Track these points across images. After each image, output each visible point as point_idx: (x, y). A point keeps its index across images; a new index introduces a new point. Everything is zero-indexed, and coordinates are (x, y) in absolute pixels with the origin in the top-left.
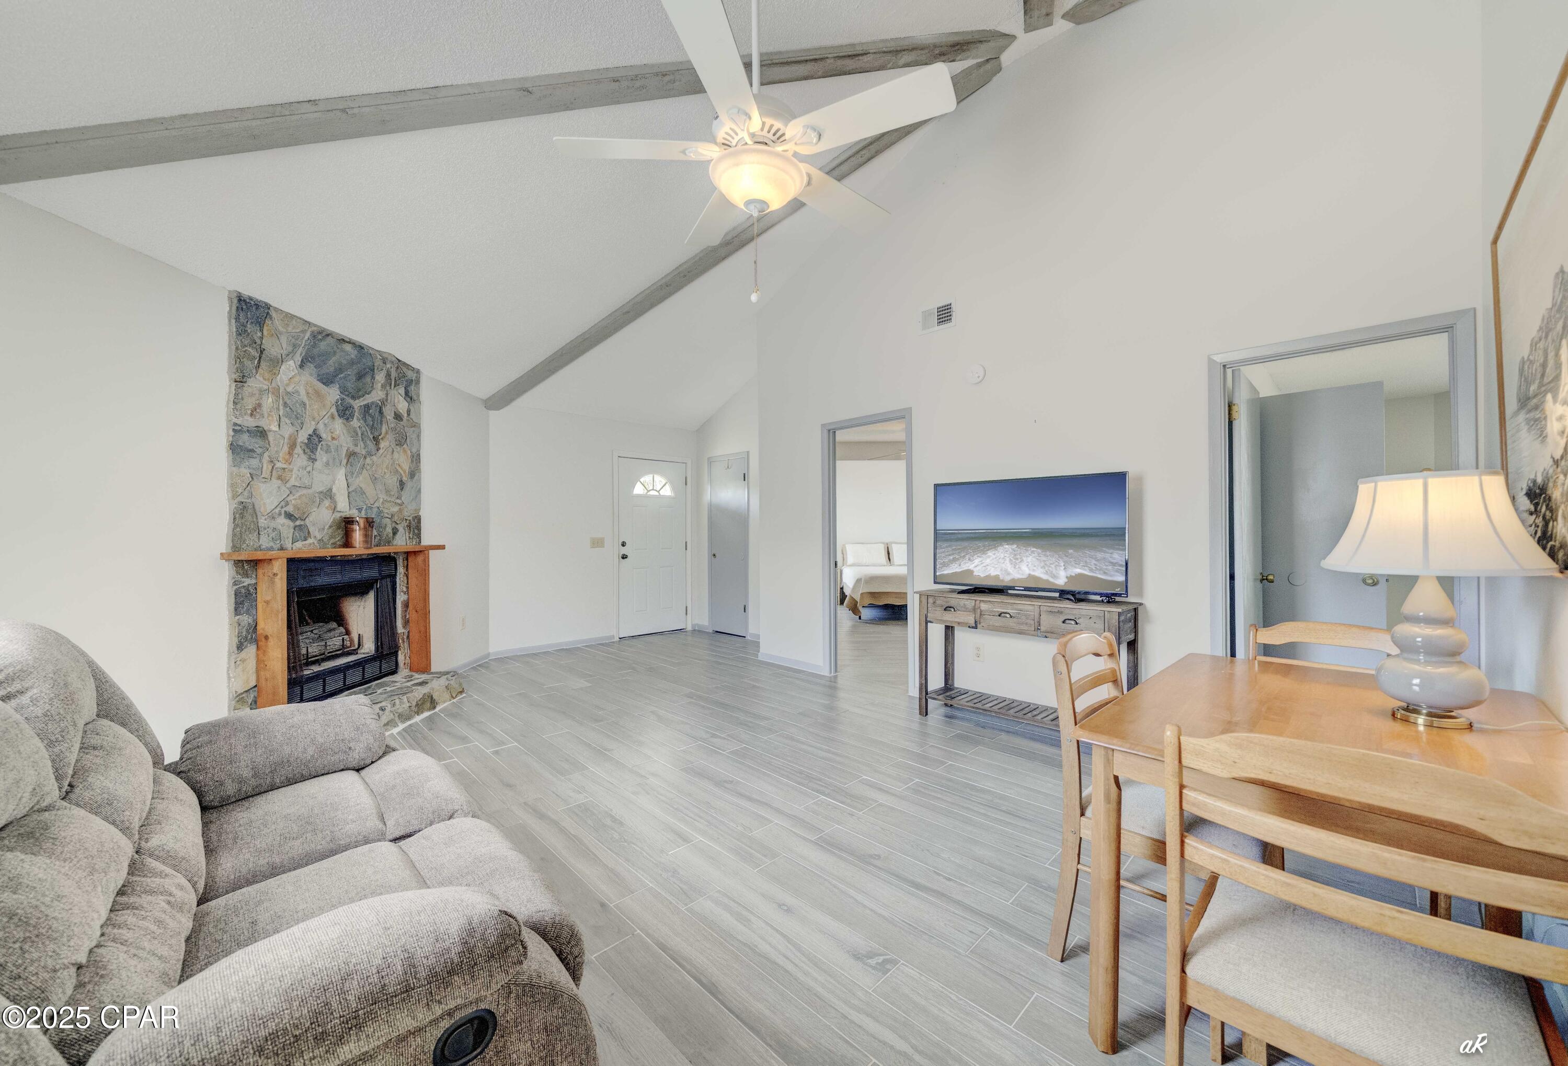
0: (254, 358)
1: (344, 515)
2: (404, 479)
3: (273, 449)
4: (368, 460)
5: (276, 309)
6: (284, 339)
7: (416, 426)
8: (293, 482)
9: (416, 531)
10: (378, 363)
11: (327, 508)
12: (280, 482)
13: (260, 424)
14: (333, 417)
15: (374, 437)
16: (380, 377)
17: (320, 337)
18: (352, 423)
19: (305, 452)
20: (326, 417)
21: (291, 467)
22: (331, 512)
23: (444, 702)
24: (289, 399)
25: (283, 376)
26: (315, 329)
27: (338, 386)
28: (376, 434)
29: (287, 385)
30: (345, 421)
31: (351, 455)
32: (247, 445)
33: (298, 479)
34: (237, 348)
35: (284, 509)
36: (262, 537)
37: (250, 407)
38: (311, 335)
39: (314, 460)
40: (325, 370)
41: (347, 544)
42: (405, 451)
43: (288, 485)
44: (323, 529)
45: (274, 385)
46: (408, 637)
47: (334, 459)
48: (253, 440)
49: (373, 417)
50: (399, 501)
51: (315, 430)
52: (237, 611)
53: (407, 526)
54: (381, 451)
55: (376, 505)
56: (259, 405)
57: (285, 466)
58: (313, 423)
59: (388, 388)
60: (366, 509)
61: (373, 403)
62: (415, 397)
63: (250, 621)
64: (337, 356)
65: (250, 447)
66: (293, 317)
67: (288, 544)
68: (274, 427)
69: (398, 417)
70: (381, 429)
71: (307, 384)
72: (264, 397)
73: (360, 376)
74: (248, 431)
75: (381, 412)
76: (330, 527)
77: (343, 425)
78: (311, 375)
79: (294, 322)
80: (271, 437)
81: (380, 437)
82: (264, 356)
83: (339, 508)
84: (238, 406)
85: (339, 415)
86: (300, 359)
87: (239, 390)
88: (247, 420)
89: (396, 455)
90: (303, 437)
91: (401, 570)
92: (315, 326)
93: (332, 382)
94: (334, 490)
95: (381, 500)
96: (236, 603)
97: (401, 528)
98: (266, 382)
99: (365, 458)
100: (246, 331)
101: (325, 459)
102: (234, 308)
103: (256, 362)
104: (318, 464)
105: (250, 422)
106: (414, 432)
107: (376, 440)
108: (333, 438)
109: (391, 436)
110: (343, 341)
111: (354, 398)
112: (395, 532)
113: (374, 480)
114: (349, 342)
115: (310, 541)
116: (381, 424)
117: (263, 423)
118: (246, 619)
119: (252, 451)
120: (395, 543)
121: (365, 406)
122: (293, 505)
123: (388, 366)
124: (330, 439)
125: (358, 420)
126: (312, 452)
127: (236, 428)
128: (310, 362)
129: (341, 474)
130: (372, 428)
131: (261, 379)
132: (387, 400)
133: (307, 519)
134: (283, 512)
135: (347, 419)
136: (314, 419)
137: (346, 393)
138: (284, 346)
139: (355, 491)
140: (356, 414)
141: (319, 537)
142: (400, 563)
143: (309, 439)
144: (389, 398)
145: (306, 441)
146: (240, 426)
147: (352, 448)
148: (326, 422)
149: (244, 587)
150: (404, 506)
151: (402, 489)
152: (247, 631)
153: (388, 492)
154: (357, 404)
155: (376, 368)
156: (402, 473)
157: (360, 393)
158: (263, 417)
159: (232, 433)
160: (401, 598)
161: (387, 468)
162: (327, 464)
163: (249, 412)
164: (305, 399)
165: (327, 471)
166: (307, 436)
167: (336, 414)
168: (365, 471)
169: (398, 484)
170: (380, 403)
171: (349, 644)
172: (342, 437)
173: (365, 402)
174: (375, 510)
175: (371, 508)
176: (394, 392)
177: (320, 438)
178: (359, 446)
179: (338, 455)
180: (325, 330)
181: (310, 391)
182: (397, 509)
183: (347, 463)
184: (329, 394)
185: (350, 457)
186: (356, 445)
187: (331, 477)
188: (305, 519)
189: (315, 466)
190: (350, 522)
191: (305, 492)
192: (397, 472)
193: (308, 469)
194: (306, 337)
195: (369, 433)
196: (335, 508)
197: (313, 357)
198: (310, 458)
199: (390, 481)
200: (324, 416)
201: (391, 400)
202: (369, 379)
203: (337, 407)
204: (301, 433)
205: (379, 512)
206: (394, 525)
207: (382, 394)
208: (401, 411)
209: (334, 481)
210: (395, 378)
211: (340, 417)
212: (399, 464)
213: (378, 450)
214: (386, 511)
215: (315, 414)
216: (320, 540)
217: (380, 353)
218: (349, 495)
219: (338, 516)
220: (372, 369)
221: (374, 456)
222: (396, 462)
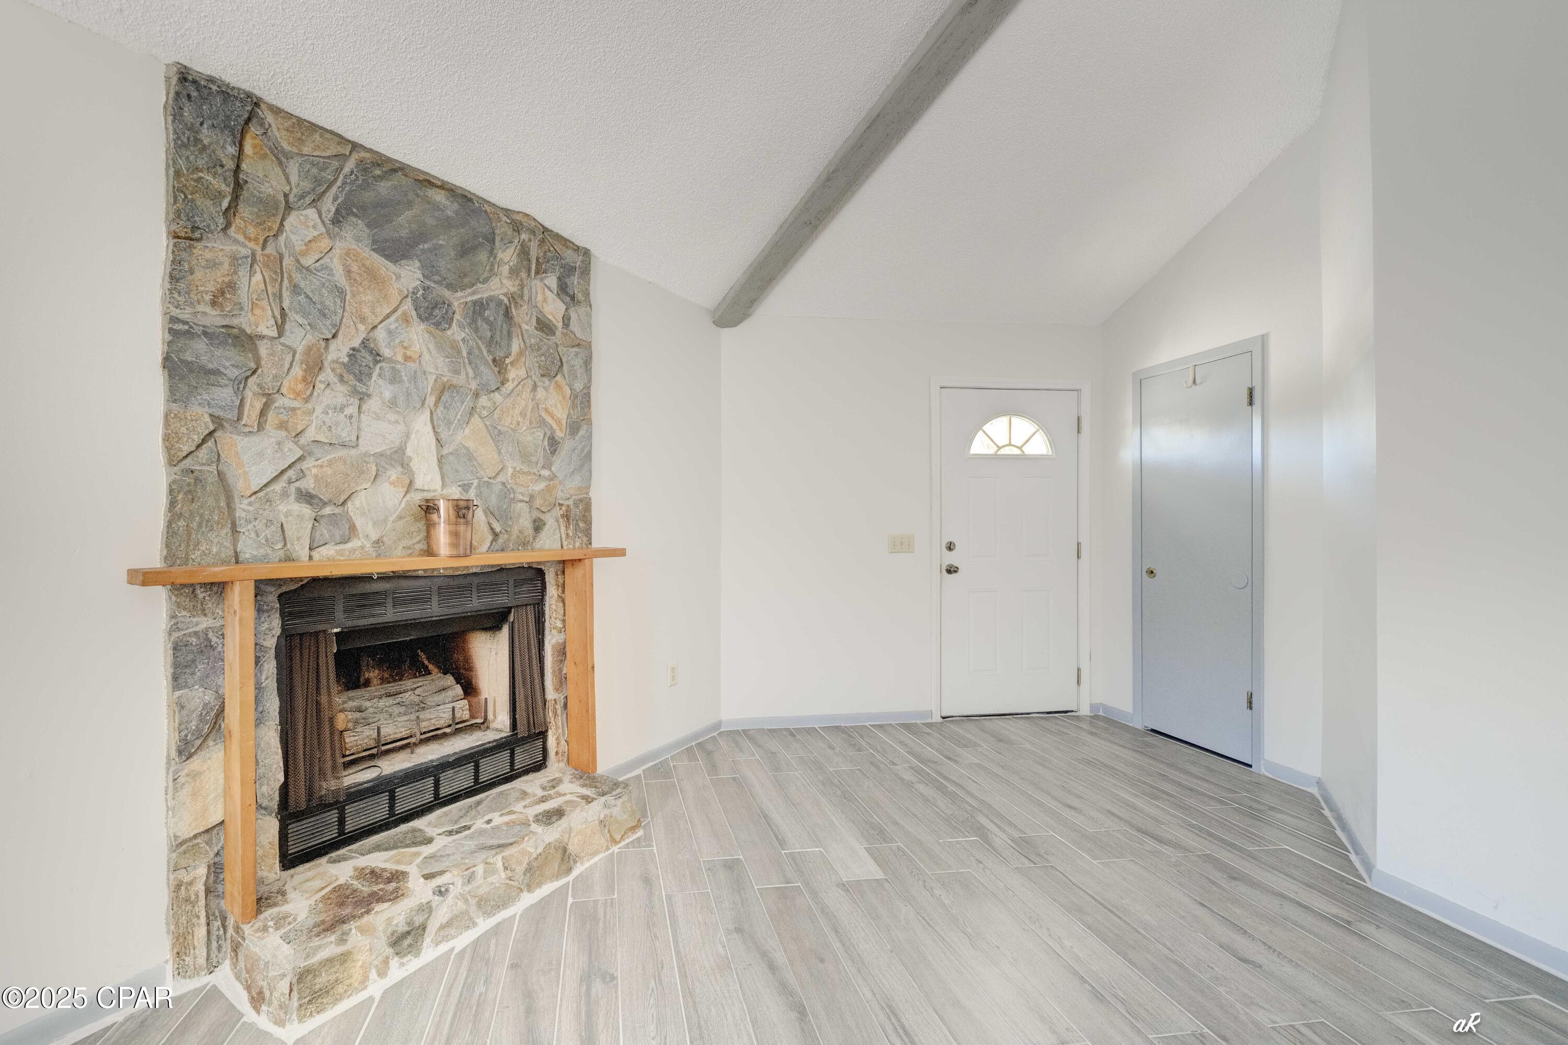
0: (220, 195)
1: (428, 496)
2: (559, 434)
3: (268, 370)
4: (483, 400)
5: (277, 111)
6: (293, 168)
7: (584, 347)
8: (311, 434)
9: (581, 525)
10: (502, 229)
11: (392, 483)
12: (284, 433)
13: (235, 322)
14: (406, 320)
15: (494, 360)
16: (507, 255)
17: (378, 172)
18: (449, 333)
19: (341, 379)
20: (392, 319)
21: (309, 406)
22: (404, 490)
23: (594, 854)
24: (305, 279)
25: (292, 237)
26: (367, 155)
27: (418, 264)
28: (500, 354)
29: (304, 253)
30: (432, 328)
31: (444, 389)
32: (204, 359)
33: (325, 428)
34: (178, 174)
35: (297, 484)
36: (242, 538)
37: (211, 287)
38: (357, 165)
39: (363, 397)
40: (388, 233)
41: (430, 552)
42: (558, 387)
43: (303, 440)
44: (385, 521)
45: (270, 250)
46: (565, 706)
47: (408, 395)
48: (218, 352)
49: (491, 325)
50: (545, 473)
51: (364, 343)
52: (177, 680)
53: (562, 516)
54: (509, 386)
55: (500, 478)
56: (231, 286)
57: (295, 404)
58: (362, 327)
59: (523, 275)
60: (479, 486)
61: (491, 299)
62: (580, 296)
63: (209, 697)
64: (416, 210)
65: (210, 366)
66: (314, 127)
67: (301, 551)
68: (267, 328)
69: (544, 326)
70: (509, 345)
71: (347, 254)
72: (243, 272)
73: (465, 250)
74: (205, 333)
75: (507, 314)
76: (400, 518)
77: (426, 335)
78: (358, 239)
79: (317, 136)
80: (263, 349)
81: (508, 361)
82: (245, 194)
83: (419, 483)
84: (182, 285)
85: (420, 317)
86: (333, 210)
87: (184, 255)
88: (205, 314)
89: (541, 393)
90: (339, 351)
91: (552, 591)
92: (366, 149)
93: (405, 256)
94: (409, 452)
95: (510, 470)
96: (176, 665)
97: (550, 520)
98: (251, 245)
99: (477, 395)
100: (197, 141)
101: (387, 395)
102: (172, 95)
103: (225, 204)
104: (373, 404)
105: (212, 318)
106: (577, 354)
107: (500, 365)
109: (531, 360)
110: (429, 183)
111: (451, 287)
112: (538, 526)
113: (497, 435)
114: (442, 187)
115: (354, 544)
116: (509, 334)
117: (246, 322)
118: (198, 697)
119: (216, 372)
120: (538, 544)
121: (475, 303)
122: (316, 476)
123: (524, 236)
124: (399, 358)
125: (461, 326)
126: (360, 381)
127: (179, 327)
128: (356, 216)
129: (421, 424)
130: (491, 343)
131: (241, 238)
132: (522, 296)
133: (349, 504)
134: (292, 488)
135: (437, 325)
136: (363, 320)
137: (436, 278)
138: (294, 179)
139: (455, 453)
140: (457, 317)
141: (374, 536)
142: (550, 578)
143: (350, 356)
144: (526, 292)
145: (346, 360)
146: (185, 323)
147: (447, 376)
148: (393, 327)
149: (196, 633)
150: (556, 482)
151: (553, 452)
152: (201, 718)
153: (525, 457)
154: (459, 300)
155: (498, 239)
156: (555, 426)
157: (466, 280)
158: (242, 309)
159: (168, 337)
160: (551, 640)
161: (523, 416)
162: (393, 403)
163: (208, 298)
164: (342, 281)
165: (392, 417)
166: (346, 350)
167: (414, 313)
168: (476, 420)
169: (546, 443)
170: (506, 301)
171: (466, 715)
172: (426, 357)
173: (475, 297)
174: (497, 488)
175: (488, 485)
176: (536, 284)
177: (377, 356)
178: (463, 373)
179: (417, 388)
180: (389, 160)
181: (355, 268)
182: (542, 485)
183: (436, 404)
184: (398, 277)
185: (442, 392)
186: (457, 372)
187: (401, 427)
188: (344, 504)
189: (364, 407)
190: (429, 508)
191: (342, 453)
192: (542, 423)
193: (348, 411)
194: (347, 170)
195: (485, 352)
196: (411, 483)
197: (363, 208)
198: (354, 392)
199: (530, 438)
200: (388, 316)
201: (530, 298)
202: (483, 256)
203: (415, 301)
204: (333, 345)
205: (507, 492)
206: (536, 514)
207: (511, 286)
208: (550, 317)
209: (408, 436)
210: (537, 259)
211: (422, 320)
212: (546, 410)
213: (503, 384)
214: (521, 490)
215: (366, 311)
216: (378, 543)
217: (507, 212)
218: (441, 460)
219: (417, 498)
220: (490, 239)
221: (496, 394)
222: (541, 406)
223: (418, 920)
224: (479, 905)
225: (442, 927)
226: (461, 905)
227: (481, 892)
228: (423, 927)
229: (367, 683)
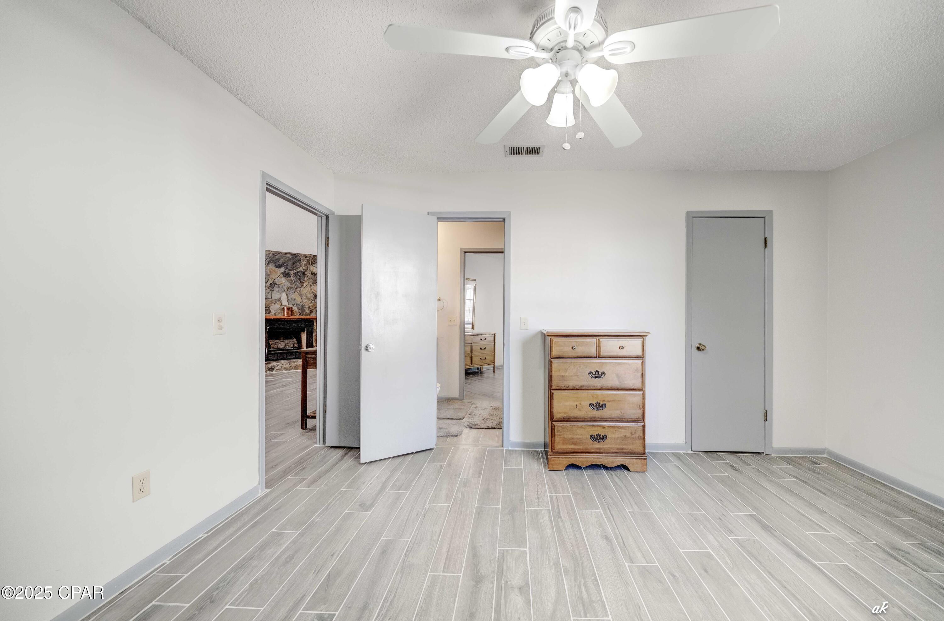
1: (285, 306)
4: (298, 289)
10: (303, 258)
11: (278, 304)
14: (281, 277)
15: (300, 282)
16: (304, 263)
17: (276, 254)
18: (290, 278)
19: (268, 288)
22: (280, 305)
27: (284, 268)
28: (302, 281)
38: (272, 254)
39: (272, 291)
40: (278, 264)
41: (284, 316)
44: (276, 310)
47: (281, 290)
49: (300, 276)
50: (313, 302)
51: (273, 282)
54: (304, 286)
55: (302, 303)
59: (308, 265)
60: (296, 304)
61: (300, 271)
64: (283, 259)
70: (304, 279)
71: (270, 269)
73: (293, 264)
75: (304, 273)
76: (279, 310)
77: (285, 279)
78: (272, 266)
81: (304, 282)
83: (283, 304)
86: (268, 262)
89: (312, 287)
92: (274, 251)
93: (281, 267)
94: (281, 299)
95: (304, 302)
99: (296, 288)
101: (277, 290)
104: (274, 292)
107: (302, 283)
108: (281, 284)
109: (309, 281)
110: (286, 254)
111: (291, 270)
113: (301, 295)
114: (289, 254)
115: (271, 314)
116: (304, 277)
120: (311, 315)
121: (296, 272)
123: (308, 258)
124: (280, 284)
125: (293, 277)
126: (272, 288)
129: (284, 295)
130: (300, 279)
132: (307, 269)
135: (288, 277)
136: (273, 279)
137: (288, 269)
139: (291, 299)
140: (292, 275)
141: (274, 313)
144: (309, 269)
145: (269, 285)
147: (290, 286)
148: (279, 279)
153: (308, 299)
154: (292, 273)
155: (302, 260)
157: (294, 269)
161: (308, 291)
162: (278, 291)
164: (269, 273)
165: (278, 294)
167: (283, 276)
168: (296, 293)
169: (314, 296)
170: (303, 271)
171: (297, 346)
172: (285, 283)
173: (296, 271)
174: (301, 305)
175: (299, 304)
176: (311, 266)
177: (275, 284)
178: (293, 285)
179: (283, 288)
180: (278, 252)
181: (271, 271)
182: (312, 304)
183: (287, 291)
184: (280, 271)
185: (288, 289)
186: (292, 285)
187: (280, 295)
188: (269, 307)
189: (273, 292)
190: (284, 308)
191: (269, 300)
192: (313, 292)
193: (269, 293)
194: (270, 256)
195: (298, 280)
196: (282, 304)
197: (273, 261)
198: (271, 290)
199: (309, 295)
200: (278, 277)
201: (310, 269)
202: (298, 264)
203: (283, 274)
204: (267, 283)
205: (303, 305)
206: (310, 310)
207: (305, 268)
208: (315, 272)
209: (281, 296)
210: (311, 262)
211: (284, 277)
212: (314, 290)
213: (303, 286)
214: (307, 305)
215: (273, 277)
216: (275, 314)
217: (304, 254)
218: (288, 301)
219: (282, 307)
220: (300, 260)
221: (301, 288)
222: (313, 289)
223: (273, 367)
224: (284, 368)
225: (277, 369)
226: (281, 368)
227: (284, 367)
228: (274, 369)
229: (281, 339)
